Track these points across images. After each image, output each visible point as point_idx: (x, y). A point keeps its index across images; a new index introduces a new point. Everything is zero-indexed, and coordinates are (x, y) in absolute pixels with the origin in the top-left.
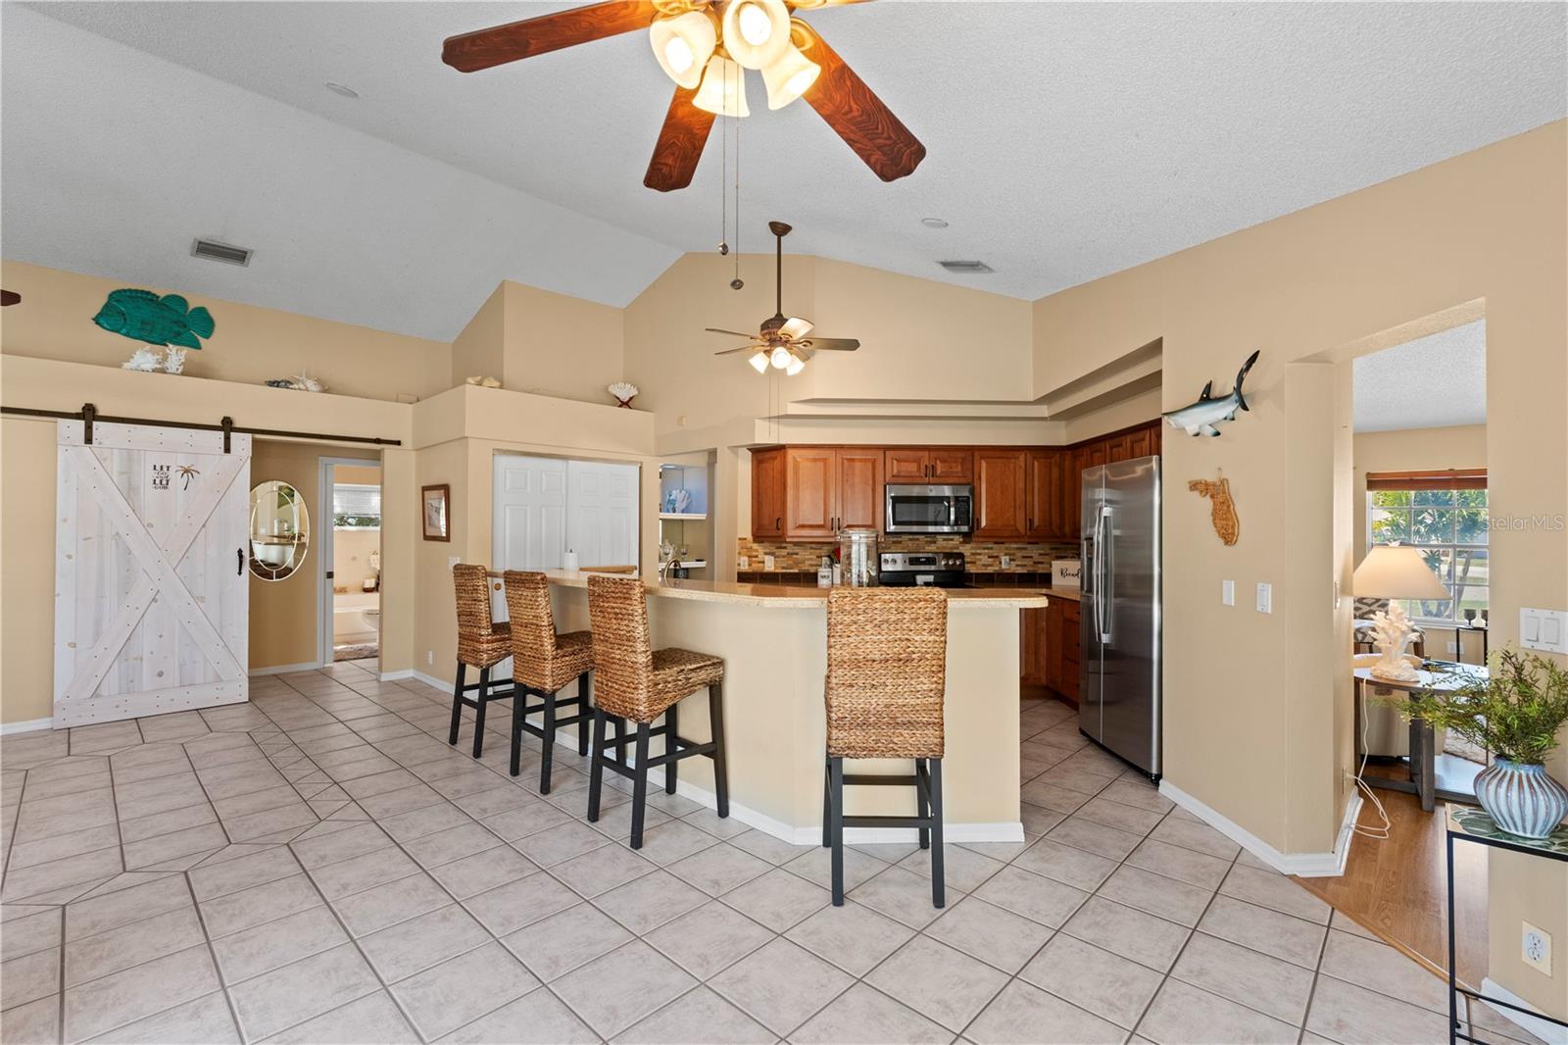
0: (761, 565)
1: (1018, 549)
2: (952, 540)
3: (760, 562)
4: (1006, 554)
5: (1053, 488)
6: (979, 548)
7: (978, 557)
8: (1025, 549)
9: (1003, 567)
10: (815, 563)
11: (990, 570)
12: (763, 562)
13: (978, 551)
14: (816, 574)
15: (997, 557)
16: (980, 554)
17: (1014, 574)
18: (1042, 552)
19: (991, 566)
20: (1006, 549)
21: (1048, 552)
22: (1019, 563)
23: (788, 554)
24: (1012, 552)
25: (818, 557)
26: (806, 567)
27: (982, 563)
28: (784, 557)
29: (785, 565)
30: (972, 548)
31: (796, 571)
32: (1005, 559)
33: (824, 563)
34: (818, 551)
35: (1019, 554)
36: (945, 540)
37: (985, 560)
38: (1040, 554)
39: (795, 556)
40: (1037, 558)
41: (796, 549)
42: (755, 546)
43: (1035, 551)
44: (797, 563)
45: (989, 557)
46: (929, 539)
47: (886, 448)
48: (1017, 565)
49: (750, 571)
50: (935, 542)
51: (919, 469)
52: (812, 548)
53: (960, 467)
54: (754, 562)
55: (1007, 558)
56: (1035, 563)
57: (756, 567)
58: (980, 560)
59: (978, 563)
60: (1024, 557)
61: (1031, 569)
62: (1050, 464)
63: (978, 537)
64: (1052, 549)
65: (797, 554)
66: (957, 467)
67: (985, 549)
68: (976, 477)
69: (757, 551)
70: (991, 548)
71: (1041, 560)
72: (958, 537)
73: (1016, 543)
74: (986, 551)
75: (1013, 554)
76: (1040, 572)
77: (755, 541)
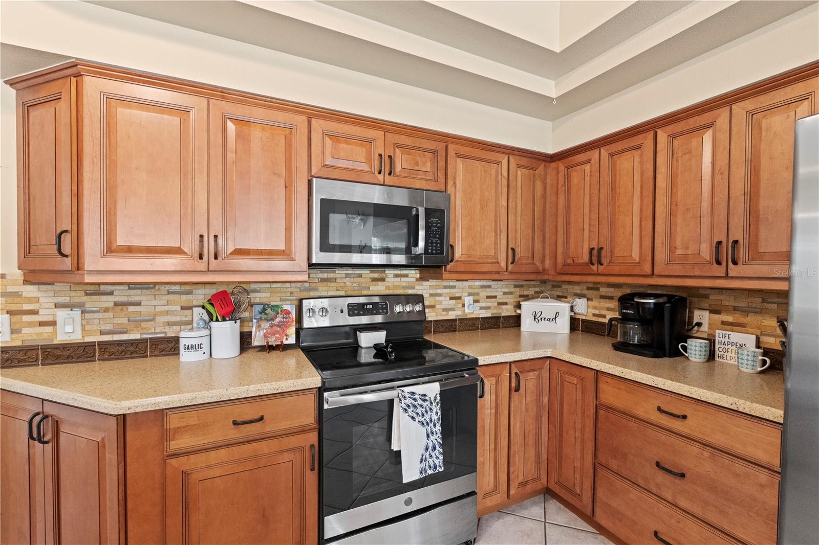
0: (48, 329)
1: (483, 287)
2: (406, 276)
3: (42, 324)
4: (470, 294)
5: (536, 209)
6: (439, 287)
7: (438, 298)
8: (489, 287)
9: (467, 311)
10: (178, 319)
11: (452, 315)
12: (53, 323)
13: (439, 291)
14: (176, 340)
15: (459, 298)
16: (440, 295)
17: (478, 318)
18: (506, 290)
19: (453, 310)
20: (471, 287)
21: (512, 290)
22: (483, 305)
23: (116, 304)
24: (476, 291)
25: (182, 308)
26: (159, 330)
27: (443, 307)
28: (106, 310)
29: (109, 327)
30: (431, 287)
31: (135, 336)
32: (468, 300)
33: (196, 319)
34: (184, 297)
35: (484, 293)
36: (396, 276)
37: (448, 303)
38: (505, 293)
39: (131, 309)
40: (502, 298)
41: (135, 295)
42: (30, 291)
43: (499, 289)
44: (137, 323)
45: (451, 298)
46: (376, 275)
47: (313, 113)
48: (481, 308)
49: (18, 343)
50: (383, 280)
51: (369, 161)
52: (169, 293)
53: (429, 164)
54: (30, 324)
55: (471, 298)
56: (500, 304)
57: (32, 335)
58: (441, 302)
59: (437, 307)
60: (488, 297)
61: (495, 311)
62: (534, 176)
63: (450, 272)
64: (516, 286)
65: (138, 304)
66: (424, 164)
67: (445, 287)
68: (450, 183)
69: (37, 300)
70: (454, 287)
71: (505, 301)
72: (413, 272)
73: (480, 280)
74: (448, 291)
75: (478, 294)
76: (503, 315)
77: (26, 282)
